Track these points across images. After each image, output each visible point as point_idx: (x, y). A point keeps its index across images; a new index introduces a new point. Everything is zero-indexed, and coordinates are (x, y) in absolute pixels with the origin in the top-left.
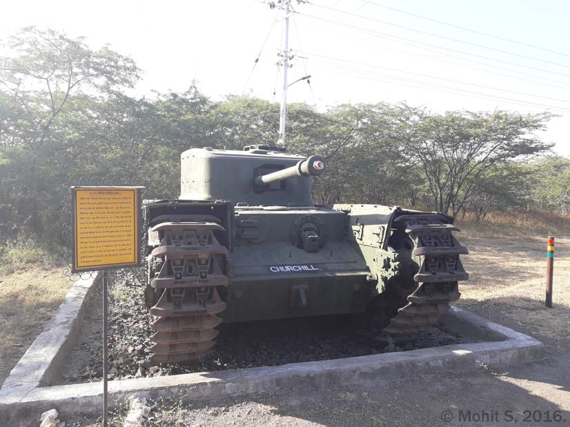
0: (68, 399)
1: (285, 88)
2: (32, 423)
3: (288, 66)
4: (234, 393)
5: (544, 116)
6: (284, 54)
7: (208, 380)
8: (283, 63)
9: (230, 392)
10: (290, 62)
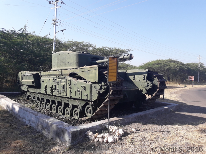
0: (91, 127)
1: (55, 33)
2: (82, 137)
3: (56, 25)
4: (127, 122)
5: (128, 50)
6: (55, 21)
7: (119, 119)
8: (55, 24)
9: (126, 121)
10: (57, 24)
